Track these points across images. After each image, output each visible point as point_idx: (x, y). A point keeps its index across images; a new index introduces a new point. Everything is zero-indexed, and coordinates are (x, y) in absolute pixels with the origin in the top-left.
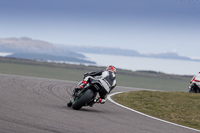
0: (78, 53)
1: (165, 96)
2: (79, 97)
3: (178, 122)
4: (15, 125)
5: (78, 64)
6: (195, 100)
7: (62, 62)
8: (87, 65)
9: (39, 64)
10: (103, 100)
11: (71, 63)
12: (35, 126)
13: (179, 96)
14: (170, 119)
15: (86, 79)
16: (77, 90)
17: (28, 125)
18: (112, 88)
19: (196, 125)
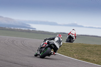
1: (71, 45)
2: (44, 51)
3: (77, 58)
5: (27, 29)
6: (86, 47)
8: (31, 30)
10: (56, 53)
11: (23, 29)
13: (78, 45)
14: (74, 57)
15: (47, 42)
16: (42, 48)
18: (60, 46)
19: (87, 60)
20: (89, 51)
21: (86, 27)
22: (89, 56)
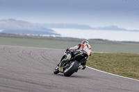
0: (49, 28)
1: (109, 56)
3: (119, 74)
4: (5, 79)
5: (48, 36)
7: (37, 35)
8: (54, 36)
9: (21, 37)
11: (44, 35)
12: (19, 80)
13: (119, 56)
14: (113, 72)
17: (14, 79)
19: (131, 76)
20: (134, 63)
21: (130, 31)
22: (134, 71)
